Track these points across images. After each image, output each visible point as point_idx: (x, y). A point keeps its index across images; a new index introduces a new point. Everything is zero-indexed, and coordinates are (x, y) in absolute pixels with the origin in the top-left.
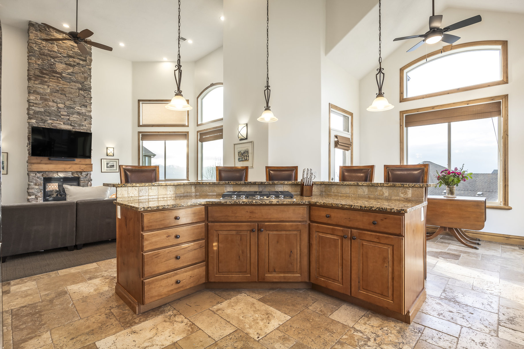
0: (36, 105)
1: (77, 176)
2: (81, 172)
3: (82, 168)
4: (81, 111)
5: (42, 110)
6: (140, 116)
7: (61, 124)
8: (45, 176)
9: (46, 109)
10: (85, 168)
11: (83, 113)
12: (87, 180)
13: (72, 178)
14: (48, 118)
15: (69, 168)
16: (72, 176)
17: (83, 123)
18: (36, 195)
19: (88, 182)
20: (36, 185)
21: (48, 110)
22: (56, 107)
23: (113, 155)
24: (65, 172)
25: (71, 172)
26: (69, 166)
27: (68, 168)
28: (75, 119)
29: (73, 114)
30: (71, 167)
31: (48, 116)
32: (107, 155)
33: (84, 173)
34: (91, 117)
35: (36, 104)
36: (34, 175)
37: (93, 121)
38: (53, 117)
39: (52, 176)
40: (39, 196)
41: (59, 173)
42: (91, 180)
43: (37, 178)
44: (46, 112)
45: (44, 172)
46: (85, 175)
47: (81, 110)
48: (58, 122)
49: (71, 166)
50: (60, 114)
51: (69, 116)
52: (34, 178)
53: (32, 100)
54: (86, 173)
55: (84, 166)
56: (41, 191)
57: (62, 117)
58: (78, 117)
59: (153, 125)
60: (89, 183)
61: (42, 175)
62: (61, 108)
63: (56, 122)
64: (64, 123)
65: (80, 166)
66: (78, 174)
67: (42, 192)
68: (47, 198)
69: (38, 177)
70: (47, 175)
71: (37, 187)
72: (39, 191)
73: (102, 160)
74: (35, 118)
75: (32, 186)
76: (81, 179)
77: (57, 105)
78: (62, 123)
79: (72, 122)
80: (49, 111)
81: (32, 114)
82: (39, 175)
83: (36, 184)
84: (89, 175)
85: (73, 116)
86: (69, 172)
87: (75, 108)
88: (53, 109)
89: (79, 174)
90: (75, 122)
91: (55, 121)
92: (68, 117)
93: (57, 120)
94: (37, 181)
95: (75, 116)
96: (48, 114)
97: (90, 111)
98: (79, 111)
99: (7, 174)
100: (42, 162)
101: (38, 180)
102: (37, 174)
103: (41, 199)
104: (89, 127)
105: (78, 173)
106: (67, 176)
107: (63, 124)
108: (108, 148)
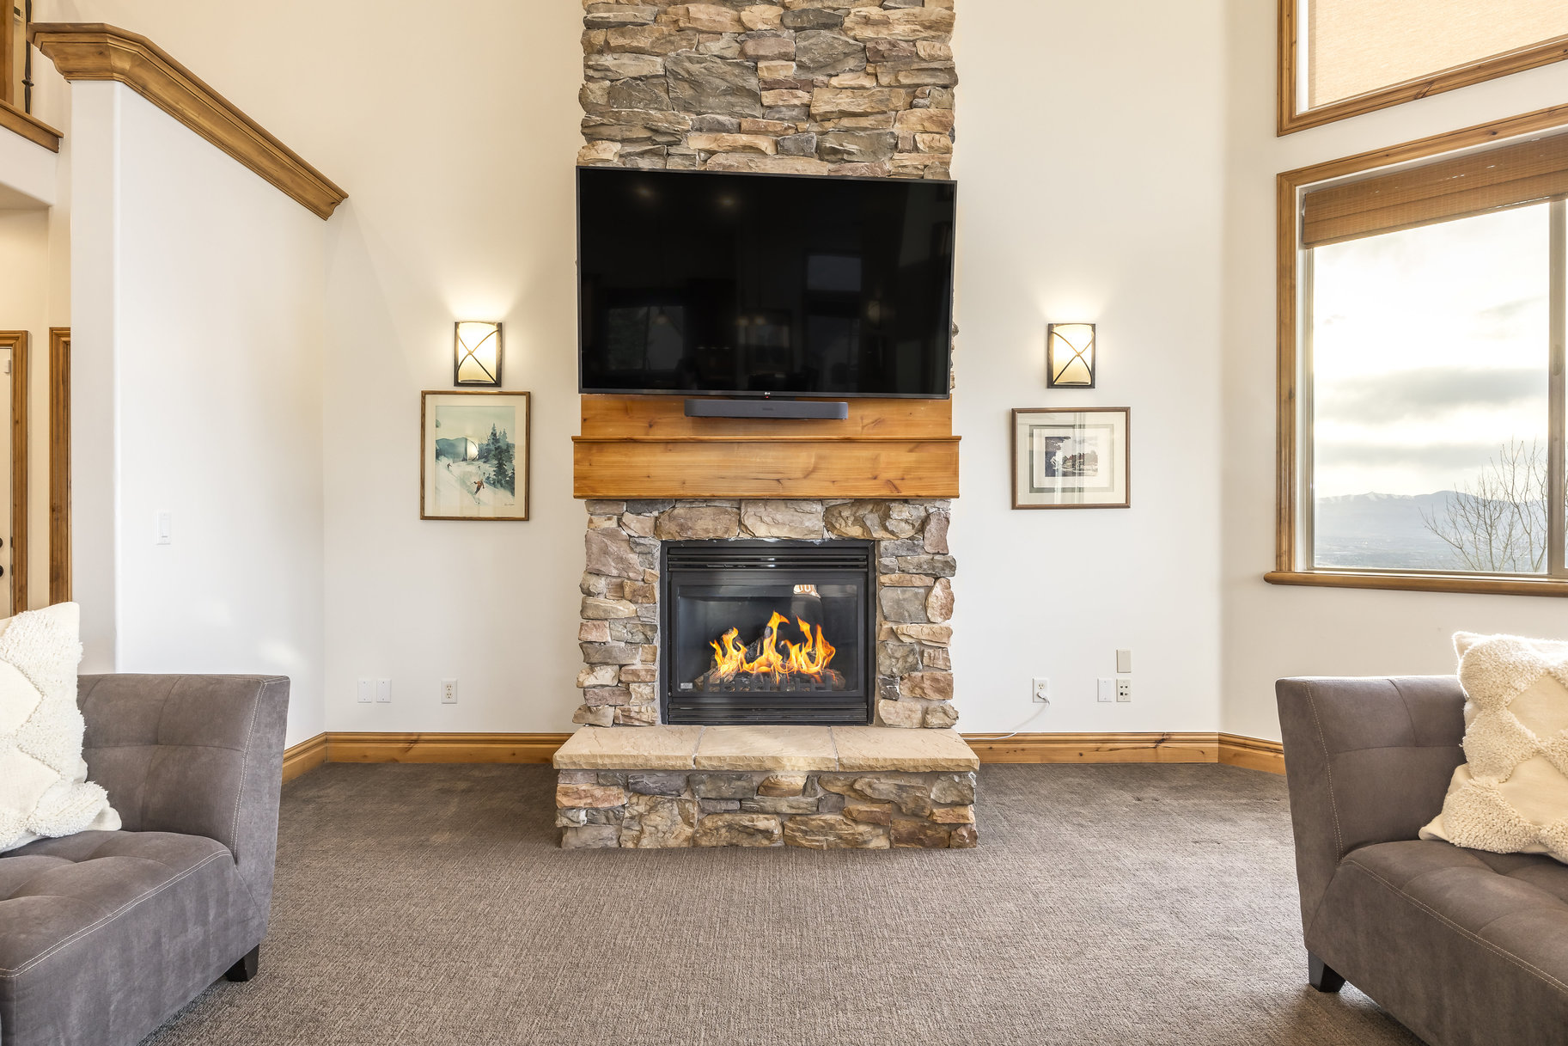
0: (623, 35)
1: (855, 531)
2: (882, 505)
3: (891, 475)
4: (884, 33)
5: (655, 65)
6: (1293, 43)
7: (763, 153)
8: (671, 531)
9: (677, 61)
10: (908, 470)
11: (893, 45)
12: (919, 566)
13: (827, 546)
14: (689, 119)
15: (807, 475)
16: (827, 535)
17: (897, 129)
18: (621, 666)
19: (929, 581)
20: (623, 597)
21: (690, 59)
22: (732, 29)
23: (1092, 373)
24: (782, 506)
25: (821, 500)
26: (802, 458)
27: (799, 475)
28: (845, 102)
29: (830, 65)
30: (814, 470)
31: (687, 107)
32: (1051, 384)
33: (905, 515)
34: (950, 71)
35: (620, 26)
36: (613, 524)
37: (966, 104)
38: (713, 110)
39: (707, 531)
40: (635, 673)
41: (751, 510)
42: (951, 566)
43: (625, 546)
44: (675, 75)
45: (664, 501)
46: (907, 531)
47: (886, 23)
48: (744, 139)
49: (820, 458)
50: (752, 83)
51: (809, 86)
52: (613, 548)
53: (598, 10)
54: (915, 513)
55: (904, 458)
56: (648, 641)
57: (768, 98)
58: (868, 82)
59: (1431, 82)
60: (938, 590)
61: (657, 529)
62: (760, 35)
63: (730, 139)
64: (777, 143)
65: (875, 459)
66: (860, 521)
67: (657, 643)
68: (683, 686)
69: (632, 542)
70: (683, 528)
71: (625, 609)
72: (639, 637)
73: (1019, 416)
74: (615, 131)
75: (601, 598)
76: (886, 561)
77: (739, 21)
78: (765, 144)
79: (829, 125)
80: (694, 68)
81: (603, 101)
82: (638, 524)
83: (619, 591)
84: (932, 526)
85: (834, 81)
86: (807, 507)
87: (848, 22)
88: (715, 47)
89: (872, 519)
90: (846, 122)
91: (729, 131)
92: (803, 96)
93: (739, 130)
94: (628, 566)
95: (846, 79)
96: (686, 92)
97: (942, 27)
98: (869, 33)
99: (527, 518)
100: (659, 434)
101: (634, 558)
102: (629, 518)
103: (645, 690)
104: (938, 150)
105: (861, 512)
106: (794, 536)
107: (770, 150)
108: (1056, 330)
